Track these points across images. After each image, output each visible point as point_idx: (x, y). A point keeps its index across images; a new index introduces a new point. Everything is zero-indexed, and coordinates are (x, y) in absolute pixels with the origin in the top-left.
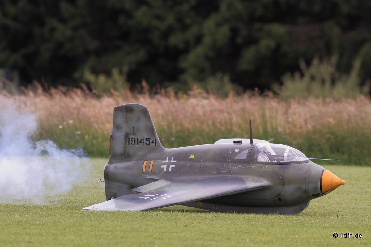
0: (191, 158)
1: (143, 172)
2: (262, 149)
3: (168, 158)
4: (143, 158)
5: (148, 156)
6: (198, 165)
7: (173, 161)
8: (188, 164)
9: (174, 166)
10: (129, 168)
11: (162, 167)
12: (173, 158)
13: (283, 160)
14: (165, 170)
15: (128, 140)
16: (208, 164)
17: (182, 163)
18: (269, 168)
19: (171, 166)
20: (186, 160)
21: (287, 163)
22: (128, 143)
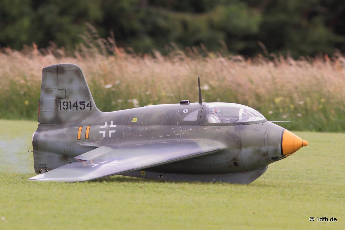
0: (133, 121)
1: (78, 140)
2: (213, 109)
3: (106, 123)
4: (77, 124)
5: (84, 122)
6: (141, 129)
7: (112, 126)
8: (131, 128)
9: (114, 131)
10: (62, 136)
11: (101, 132)
12: (112, 122)
13: (238, 120)
14: (104, 136)
15: (59, 104)
16: (153, 127)
17: (123, 127)
18: (224, 129)
19: (111, 132)
20: (127, 124)
21: (243, 124)
22: (59, 108)
